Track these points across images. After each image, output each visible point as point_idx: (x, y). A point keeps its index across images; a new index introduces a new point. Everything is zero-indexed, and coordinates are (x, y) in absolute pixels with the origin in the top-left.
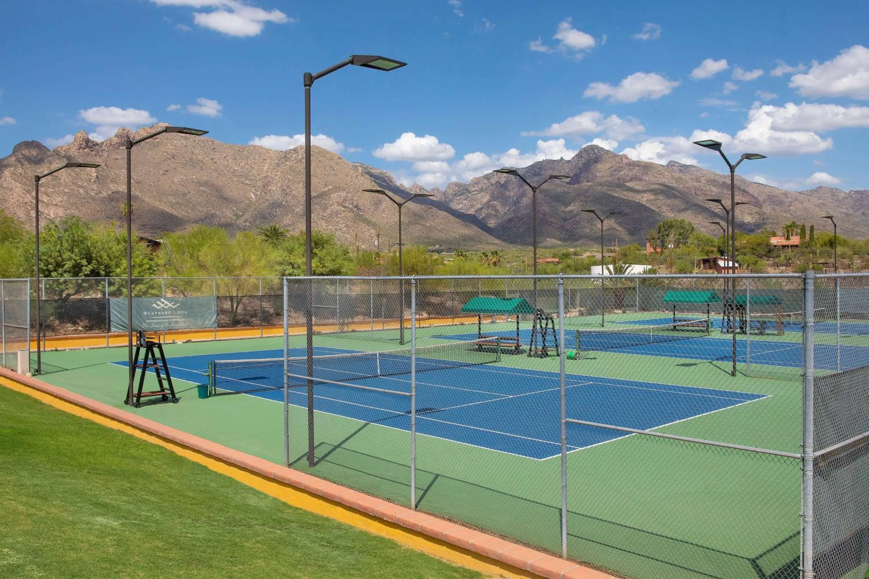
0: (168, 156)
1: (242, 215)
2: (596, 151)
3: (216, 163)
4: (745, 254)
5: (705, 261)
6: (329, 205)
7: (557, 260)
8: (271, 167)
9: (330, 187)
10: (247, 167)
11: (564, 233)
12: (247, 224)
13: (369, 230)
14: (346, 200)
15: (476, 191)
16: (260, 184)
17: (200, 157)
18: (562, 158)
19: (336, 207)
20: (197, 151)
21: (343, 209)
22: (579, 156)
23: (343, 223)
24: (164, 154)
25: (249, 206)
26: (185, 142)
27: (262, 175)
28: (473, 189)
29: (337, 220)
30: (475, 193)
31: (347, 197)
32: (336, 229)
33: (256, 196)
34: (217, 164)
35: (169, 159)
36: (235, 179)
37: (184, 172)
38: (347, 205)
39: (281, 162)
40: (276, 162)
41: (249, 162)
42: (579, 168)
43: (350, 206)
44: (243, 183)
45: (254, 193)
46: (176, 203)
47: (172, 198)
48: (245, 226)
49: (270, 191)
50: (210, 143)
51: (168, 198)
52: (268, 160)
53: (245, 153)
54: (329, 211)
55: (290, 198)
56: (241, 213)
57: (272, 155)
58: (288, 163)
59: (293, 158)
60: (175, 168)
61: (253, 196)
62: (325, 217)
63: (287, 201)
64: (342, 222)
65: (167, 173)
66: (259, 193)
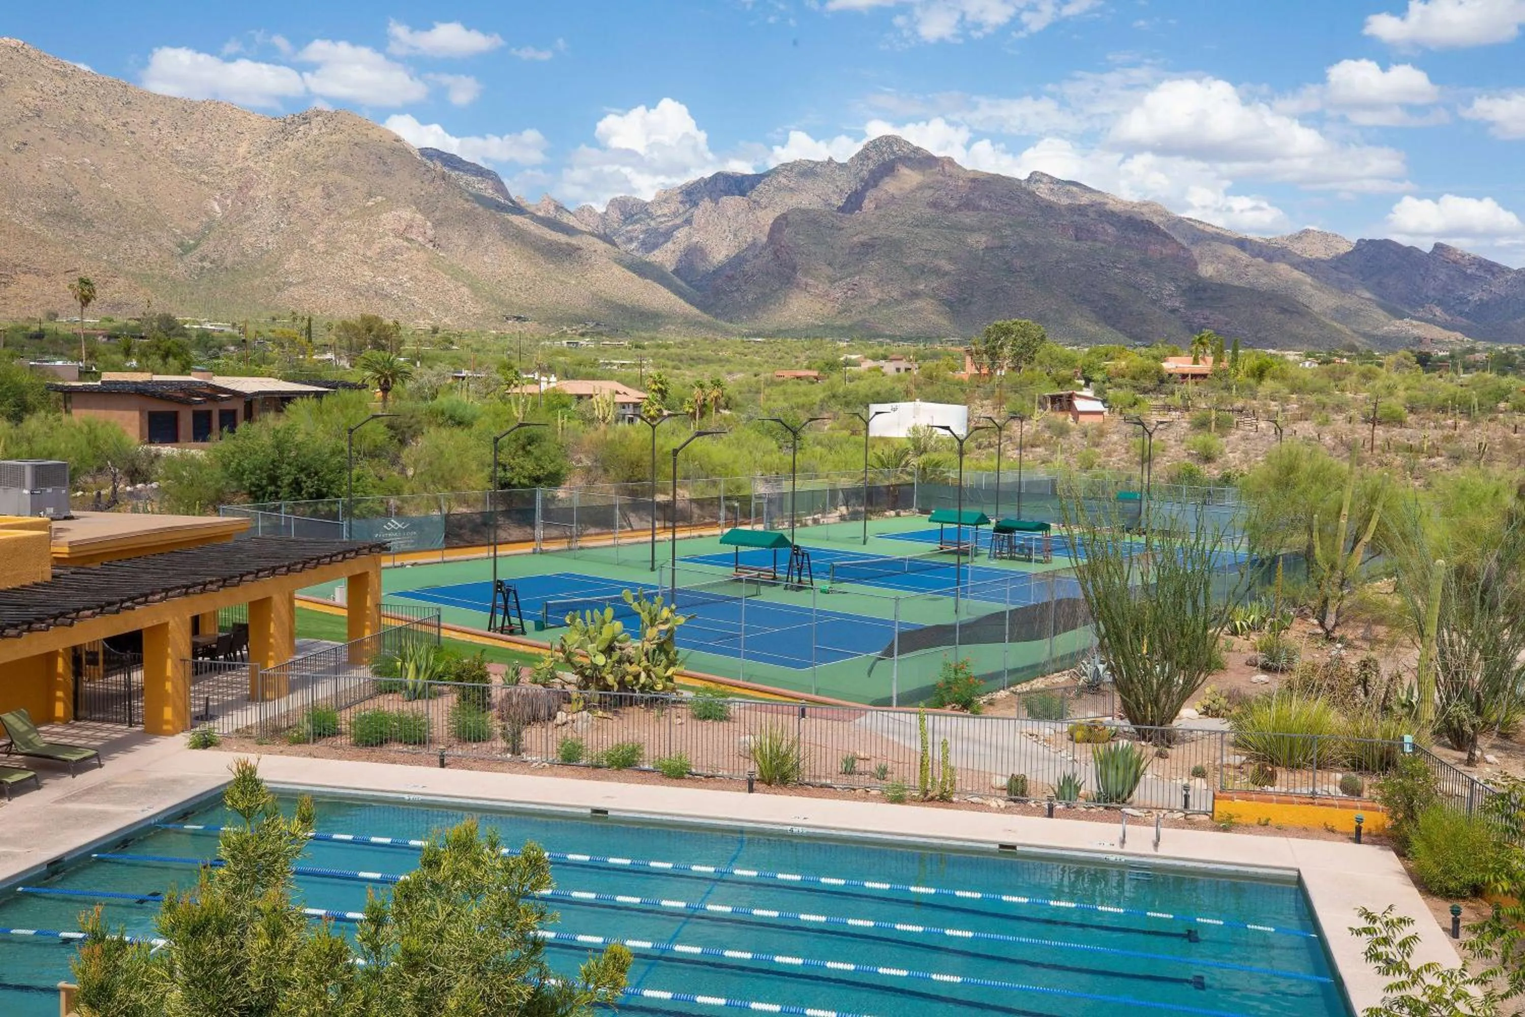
0: (27, 112)
1: (195, 246)
2: (896, 148)
3: (133, 133)
4: (1120, 386)
5: (1055, 399)
6: (376, 236)
7: (816, 373)
8: (254, 150)
9: (379, 198)
10: (202, 145)
11: (830, 305)
12: (207, 264)
13: (457, 288)
14: (411, 227)
15: (665, 215)
16: (232, 184)
17: (98, 119)
18: (830, 159)
19: (392, 241)
20: (90, 105)
21: (405, 244)
22: (863, 156)
23: (406, 272)
24: (17, 105)
25: (210, 228)
26: (63, 85)
27: (235, 166)
28: (659, 212)
29: (394, 265)
30: (662, 220)
31: (412, 220)
32: (392, 284)
33: (223, 207)
34: (137, 136)
35: (29, 118)
36: (176, 169)
37: (64, 149)
38: (413, 237)
39: (275, 139)
40: (264, 139)
41: (207, 136)
42: (862, 180)
43: (420, 239)
44: (196, 180)
45: (219, 202)
46: (49, 214)
47: (40, 203)
48: (203, 268)
49: (253, 199)
50: (119, 89)
51: (29, 201)
52: (248, 136)
53: (198, 115)
54: (376, 247)
55: (296, 215)
56: (191, 242)
57: (256, 126)
58: (289, 143)
59: (300, 134)
60: (43, 139)
61: (217, 208)
62: (370, 258)
63: (290, 223)
64: (403, 269)
65: (27, 148)
66: (229, 201)
